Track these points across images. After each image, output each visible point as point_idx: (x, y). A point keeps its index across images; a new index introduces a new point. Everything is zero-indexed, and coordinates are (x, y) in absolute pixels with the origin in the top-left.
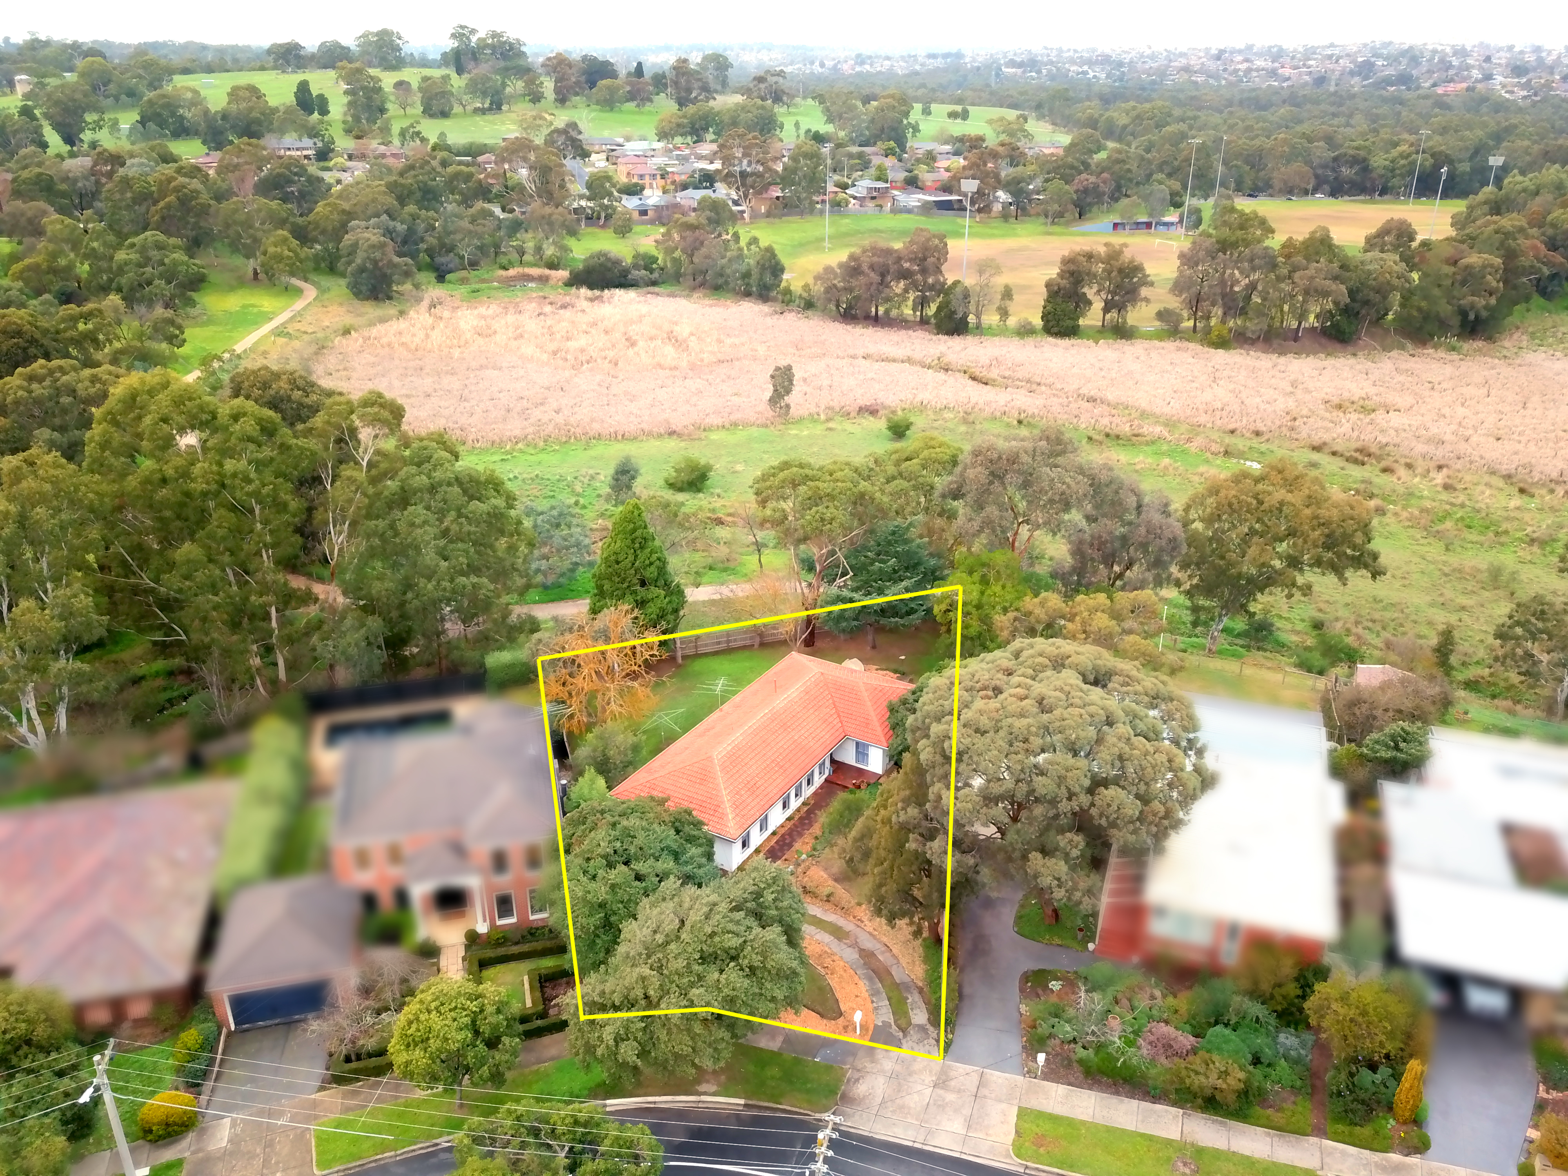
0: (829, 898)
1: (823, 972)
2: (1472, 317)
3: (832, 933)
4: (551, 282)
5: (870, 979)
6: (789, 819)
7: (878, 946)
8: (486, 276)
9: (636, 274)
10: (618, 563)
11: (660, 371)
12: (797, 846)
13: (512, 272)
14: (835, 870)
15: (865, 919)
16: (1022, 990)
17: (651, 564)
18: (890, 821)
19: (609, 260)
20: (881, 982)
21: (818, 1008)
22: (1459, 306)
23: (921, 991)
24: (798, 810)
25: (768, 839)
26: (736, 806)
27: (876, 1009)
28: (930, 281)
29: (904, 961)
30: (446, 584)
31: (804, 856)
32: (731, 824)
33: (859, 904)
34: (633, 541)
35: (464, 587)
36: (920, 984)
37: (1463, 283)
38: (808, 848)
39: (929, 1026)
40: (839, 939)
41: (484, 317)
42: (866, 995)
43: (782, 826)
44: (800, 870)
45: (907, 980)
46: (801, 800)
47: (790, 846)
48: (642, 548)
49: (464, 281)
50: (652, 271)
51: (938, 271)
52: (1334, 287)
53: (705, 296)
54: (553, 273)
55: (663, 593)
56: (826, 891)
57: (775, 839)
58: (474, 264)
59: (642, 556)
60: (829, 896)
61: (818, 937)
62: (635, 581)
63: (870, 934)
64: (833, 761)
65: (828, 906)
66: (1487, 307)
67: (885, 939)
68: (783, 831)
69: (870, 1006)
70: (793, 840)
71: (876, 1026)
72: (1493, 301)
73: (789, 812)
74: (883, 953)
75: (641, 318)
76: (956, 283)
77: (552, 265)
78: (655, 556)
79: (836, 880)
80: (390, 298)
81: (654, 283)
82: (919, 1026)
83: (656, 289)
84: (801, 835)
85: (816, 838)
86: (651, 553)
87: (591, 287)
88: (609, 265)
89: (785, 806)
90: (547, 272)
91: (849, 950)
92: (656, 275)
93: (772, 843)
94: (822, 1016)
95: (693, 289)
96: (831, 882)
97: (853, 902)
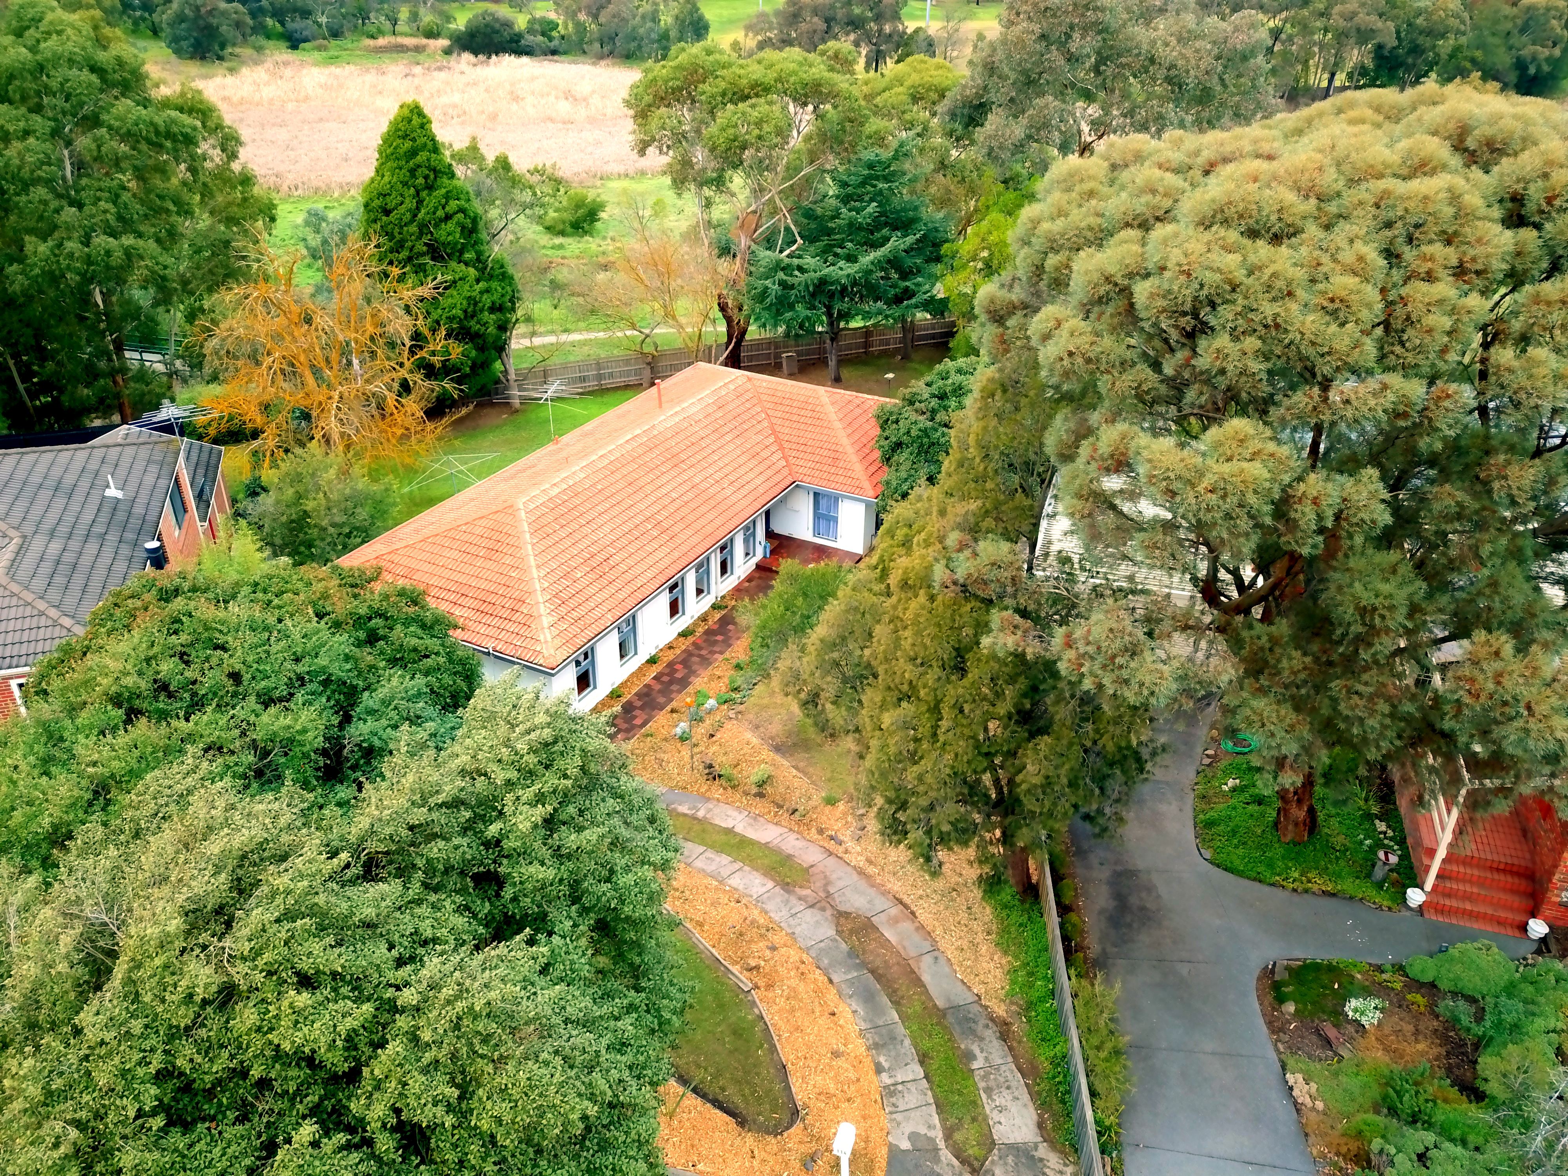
0: (761, 789)
1: (745, 981)
2: (1532, 71)
3: (769, 872)
4: (429, 51)
5: (868, 998)
6: (683, 634)
7: (881, 903)
8: (350, 46)
9: (529, 40)
10: (387, 212)
11: (550, 125)
12: (699, 683)
13: (381, 41)
14: (776, 728)
15: (846, 836)
16: (1276, 1027)
17: (448, 217)
18: (926, 581)
19: (497, 20)
20: (897, 1004)
21: (733, 1095)
22: (1518, 58)
23: (1005, 1034)
24: (704, 618)
25: (640, 672)
26: (559, 601)
27: (889, 1091)
28: (887, 28)
29: (949, 945)
30: (71, 245)
31: (711, 703)
32: (546, 635)
33: (831, 802)
34: (413, 172)
35: (108, 253)
36: (1000, 1010)
37: (1523, 30)
38: (722, 686)
39: (1043, 1151)
40: (786, 886)
41: (336, 77)
42: (858, 1047)
43: (670, 647)
44: (701, 730)
45: (963, 997)
46: (708, 601)
47: (684, 683)
48: (430, 188)
49: (319, 48)
50: (551, 39)
51: (896, 17)
52: (1380, 24)
53: (613, 65)
54: (431, 42)
55: (472, 271)
56: (756, 774)
57: (654, 671)
58: (336, 34)
59: (431, 200)
60: (761, 784)
61: (735, 881)
62: (421, 247)
63: (861, 872)
64: (770, 535)
65: (760, 806)
66: (1549, 60)
67: (895, 886)
68: (671, 656)
69: (874, 1083)
70: (692, 672)
71: (894, 1153)
72: (1557, 52)
73: (683, 622)
74: (894, 921)
75: (533, 79)
76: (917, 31)
77: (431, 34)
78: (453, 205)
79: (777, 749)
80: (220, 58)
81: (554, 52)
82: (1015, 1149)
83: (556, 57)
84: (706, 662)
85: (738, 667)
86: (447, 197)
87: (476, 53)
88: (497, 26)
89: (674, 608)
90: (424, 41)
91: (810, 917)
92: (556, 43)
93: (648, 679)
94: (741, 1120)
95: (602, 57)
96: (768, 754)
97: (817, 798)
